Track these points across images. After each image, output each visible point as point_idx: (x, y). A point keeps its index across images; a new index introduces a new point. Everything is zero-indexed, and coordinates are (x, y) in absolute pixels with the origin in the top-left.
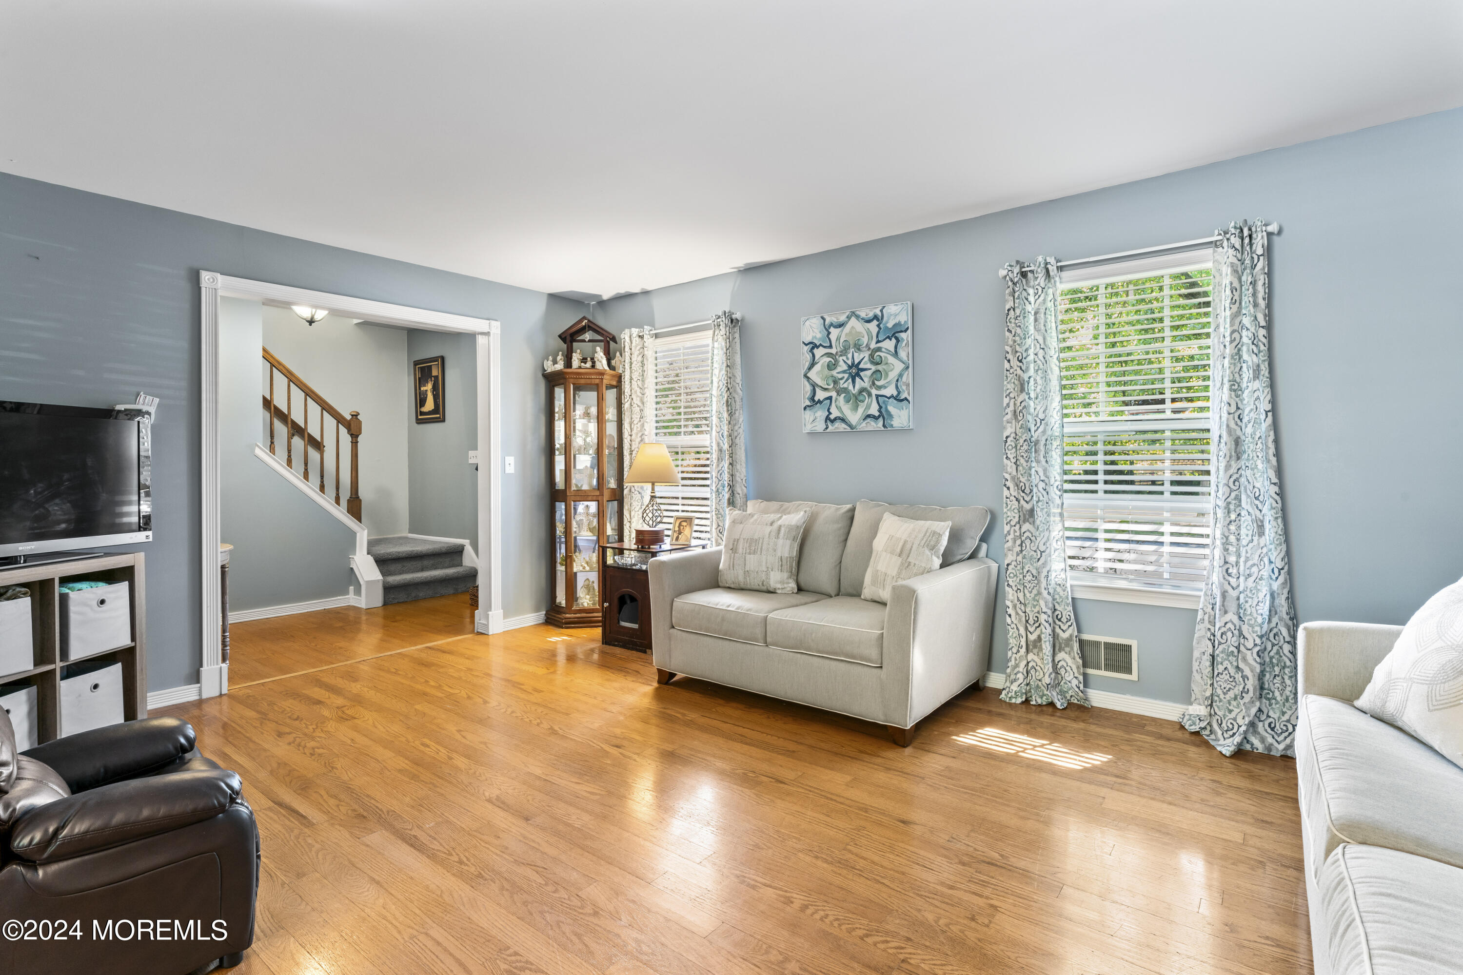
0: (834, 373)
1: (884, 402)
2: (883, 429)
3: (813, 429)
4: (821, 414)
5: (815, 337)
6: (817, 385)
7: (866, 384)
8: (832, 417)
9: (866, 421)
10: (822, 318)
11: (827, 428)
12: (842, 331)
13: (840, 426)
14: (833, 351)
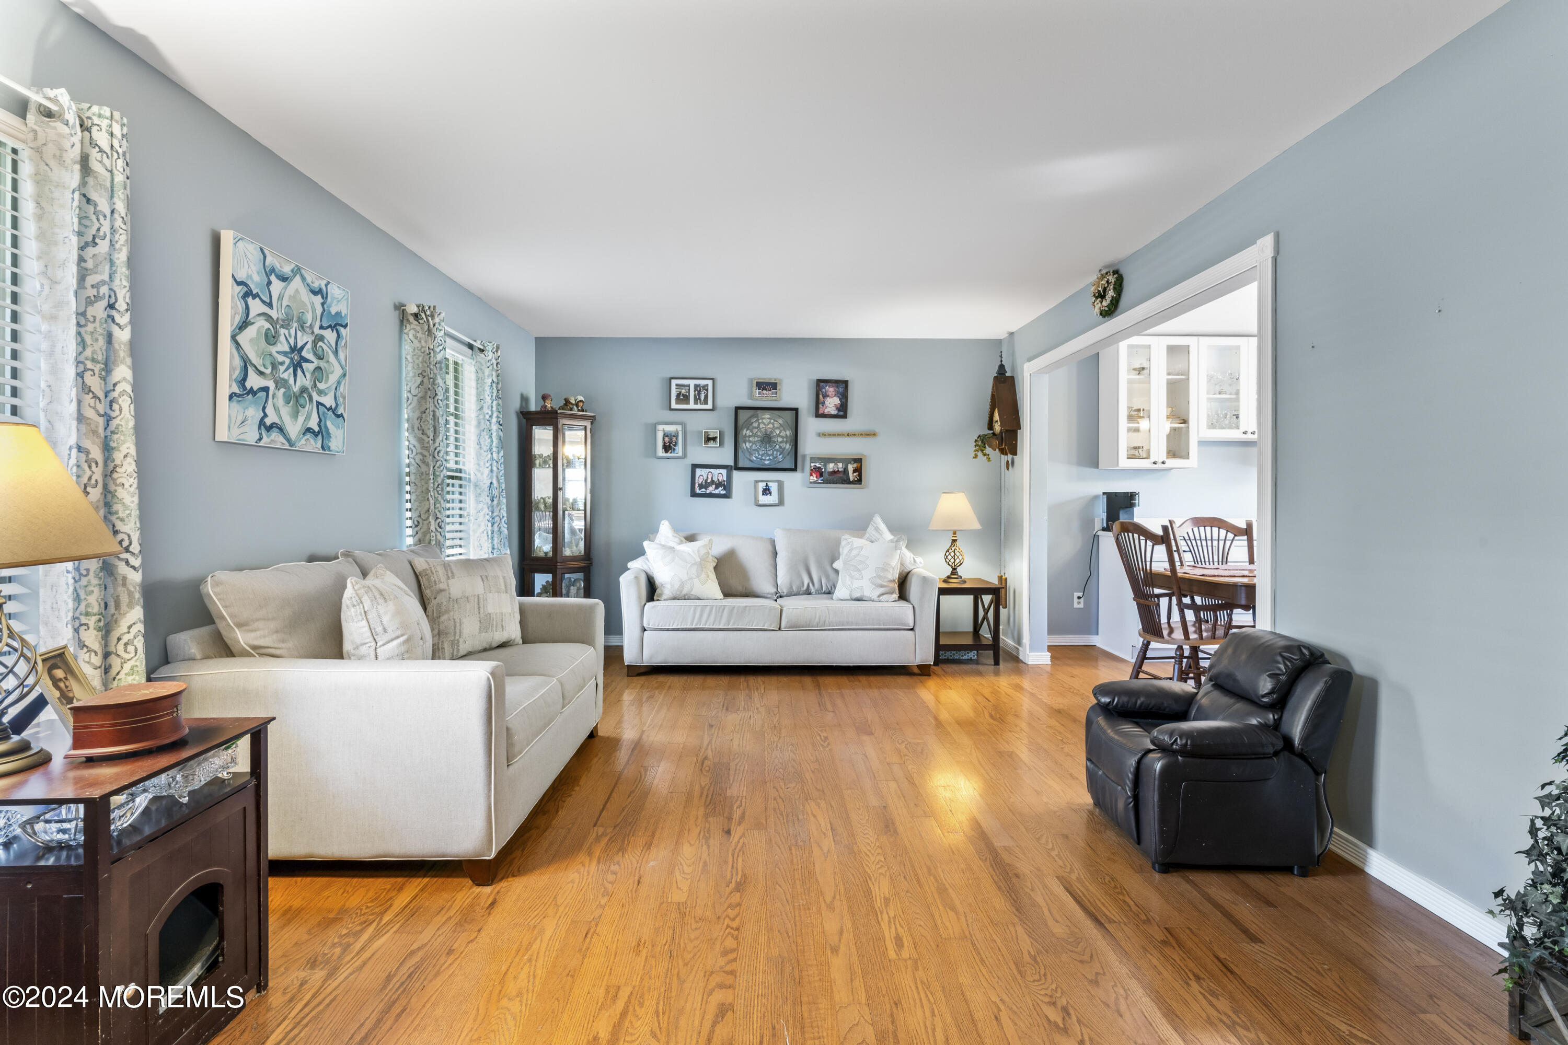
0: (273, 350)
1: (324, 413)
2: (321, 451)
3: (241, 437)
4: (254, 414)
5: (249, 277)
6: (250, 361)
7: (308, 383)
8: (268, 421)
9: (306, 437)
10: (262, 250)
11: (260, 439)
12: (286, 288)
13: (277, 439)
14: (274, 314)
